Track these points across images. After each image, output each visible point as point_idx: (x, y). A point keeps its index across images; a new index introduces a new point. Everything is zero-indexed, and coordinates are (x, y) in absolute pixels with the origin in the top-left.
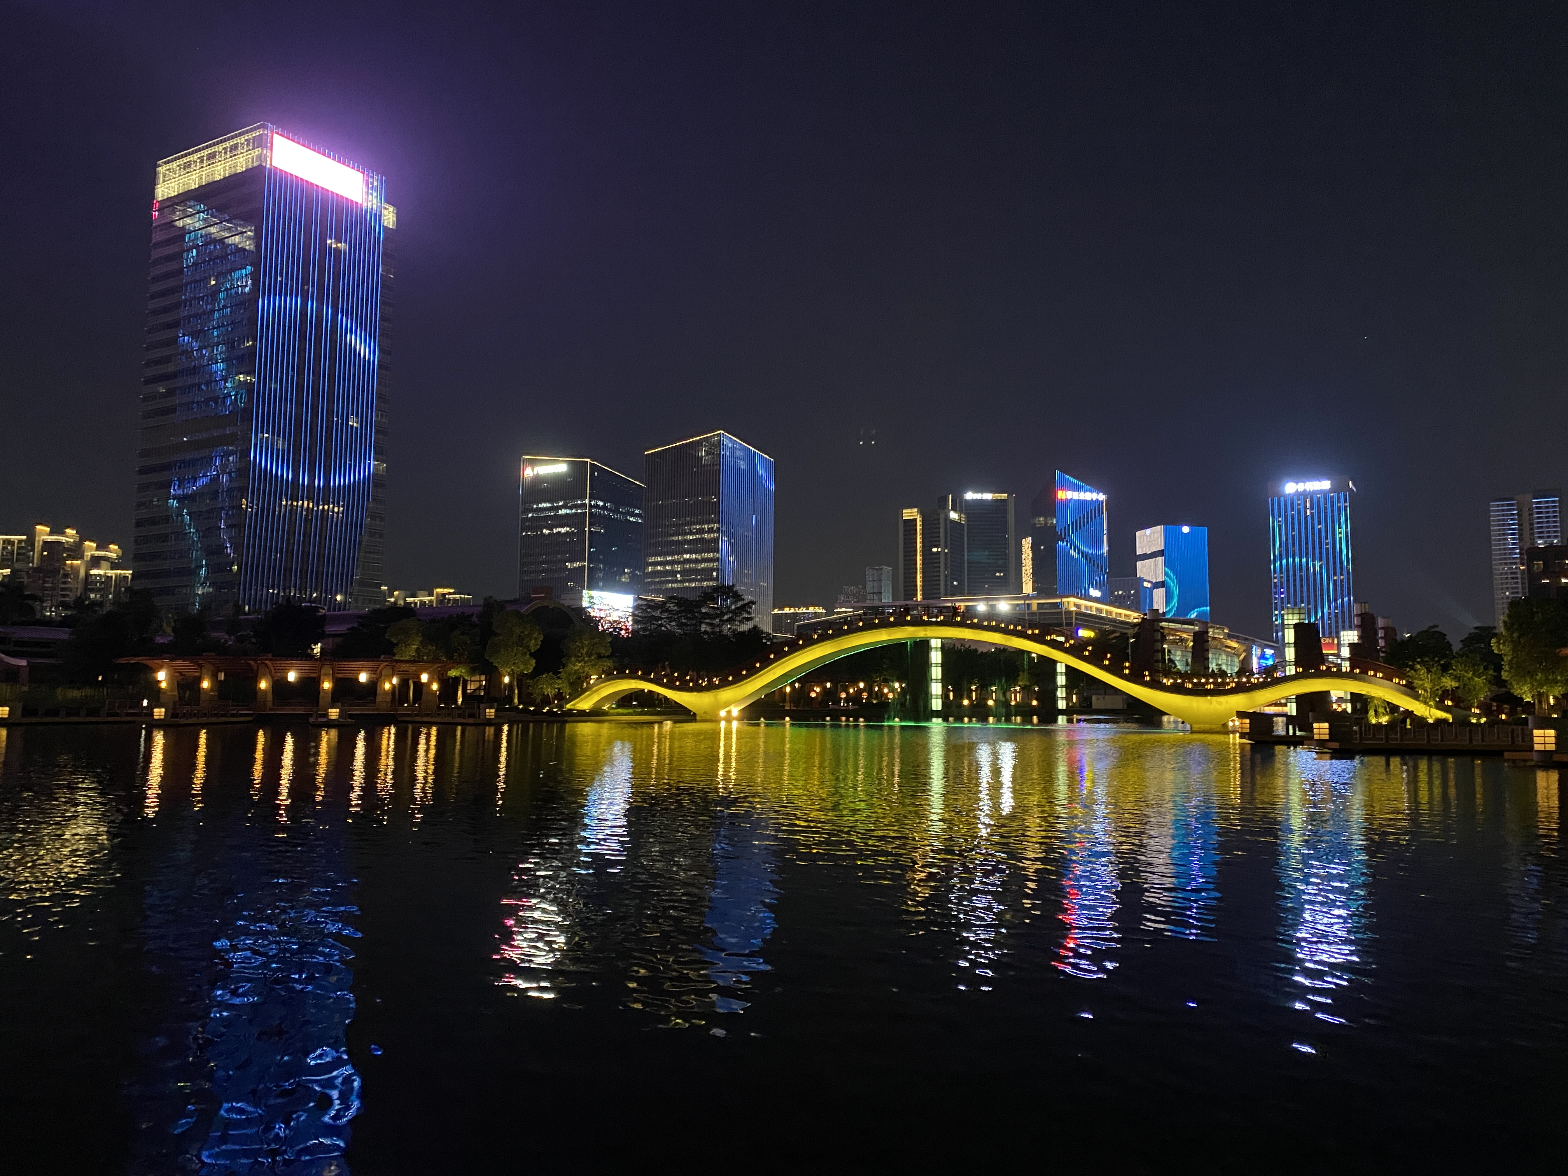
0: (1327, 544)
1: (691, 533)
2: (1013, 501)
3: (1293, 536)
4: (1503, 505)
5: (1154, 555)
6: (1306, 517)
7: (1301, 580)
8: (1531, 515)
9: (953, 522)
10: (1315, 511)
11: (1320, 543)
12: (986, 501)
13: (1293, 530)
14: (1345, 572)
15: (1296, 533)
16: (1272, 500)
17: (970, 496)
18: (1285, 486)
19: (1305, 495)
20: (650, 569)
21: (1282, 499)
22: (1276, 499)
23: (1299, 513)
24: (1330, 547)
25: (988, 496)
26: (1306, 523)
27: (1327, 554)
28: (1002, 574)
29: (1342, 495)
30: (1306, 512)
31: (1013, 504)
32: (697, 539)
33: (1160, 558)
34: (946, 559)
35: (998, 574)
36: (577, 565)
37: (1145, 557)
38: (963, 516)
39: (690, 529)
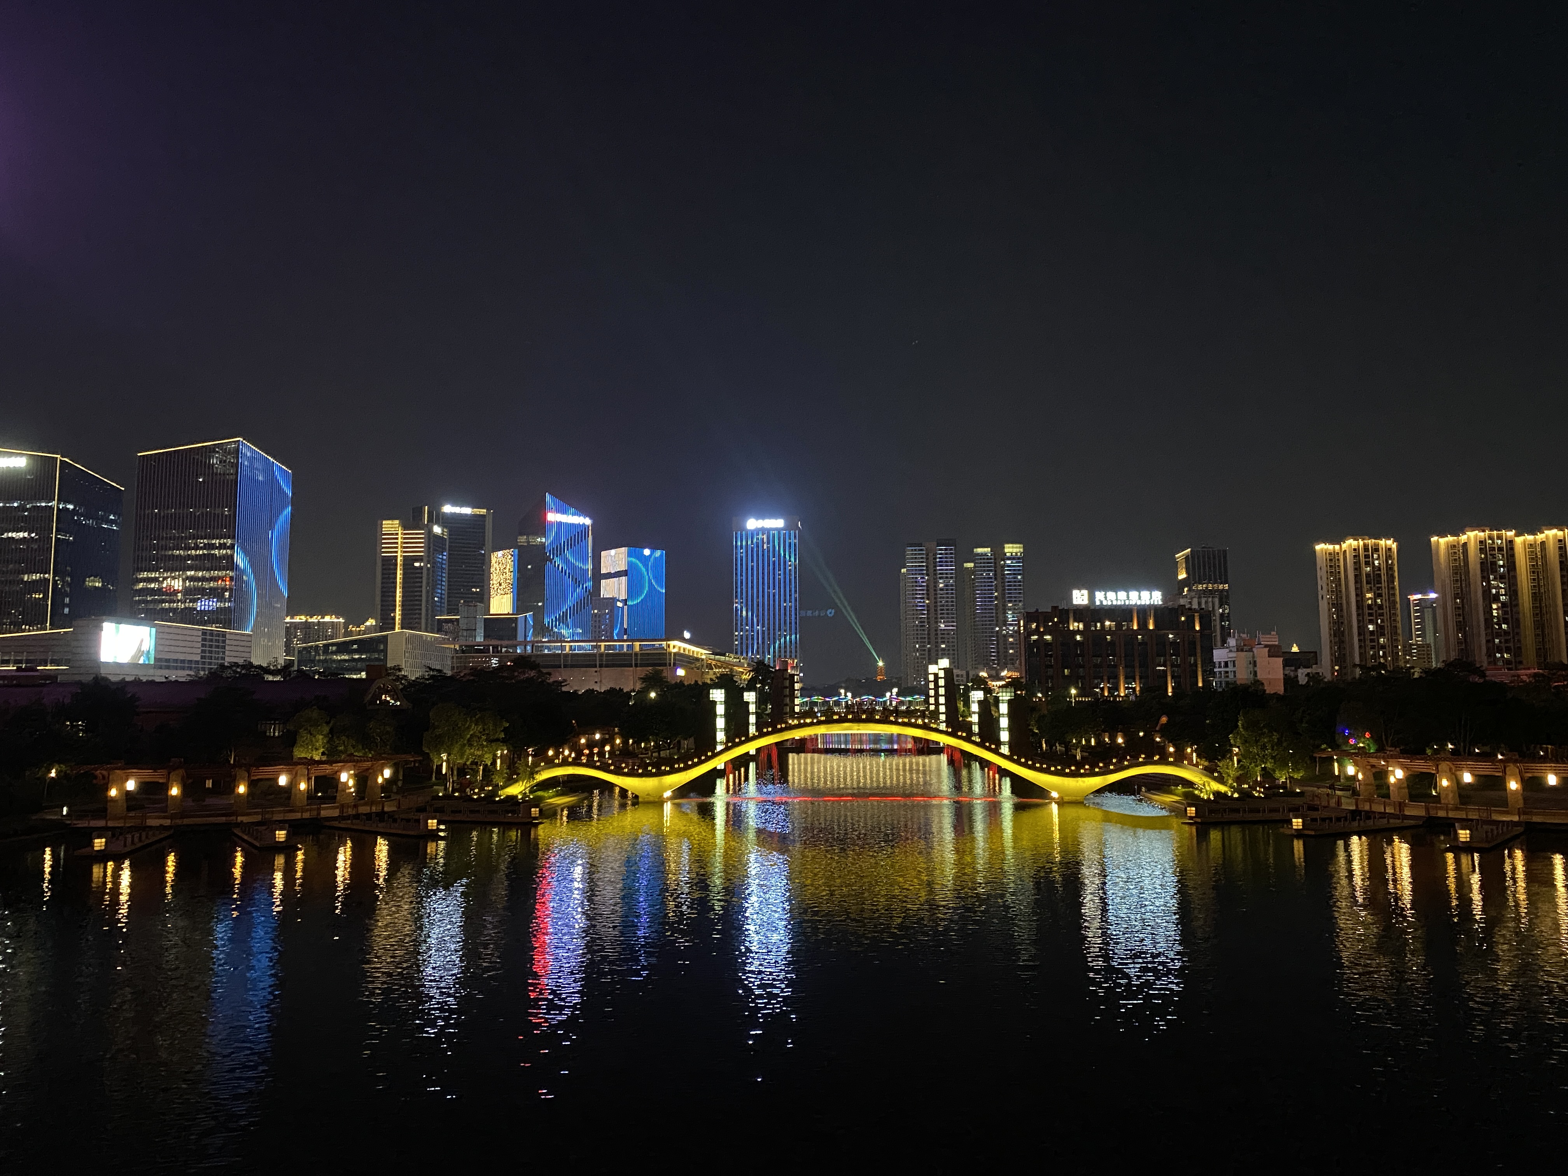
0: (779, 575)
1: (197, 548)
2: (491, 516)
3: (752, 566)
4: (915, 550)
5: (618, 574)
6: (763, 550)
7: (758, 605)
8: (935, 559)
9: (436, 536)
10: (771, 545)
11: (774, 574)
12: (466, 515)
13: (752, 561)
14: (793, 600)
15: (755, 564)
16: (736, 534)
17: (448, 509)
18: (746, 521)
19: (763, 530)
20: (141, 585)
21: (744, 533)
22: (739, 533)
23: (758, 546)
24: (782, 577)
25: (467, 511)
26: (763, 555)
27: (780, 583)
28: (478, 590)
29: (792, 532)
30: (763, 547)
31: (491, 521)
32: (204, 554)
33: (624, 578)
34: (428, 574)
35: (474, 590)
36: (35, 577)
37: (609, 576)
38: (445, 530)
39: (196, 544)
